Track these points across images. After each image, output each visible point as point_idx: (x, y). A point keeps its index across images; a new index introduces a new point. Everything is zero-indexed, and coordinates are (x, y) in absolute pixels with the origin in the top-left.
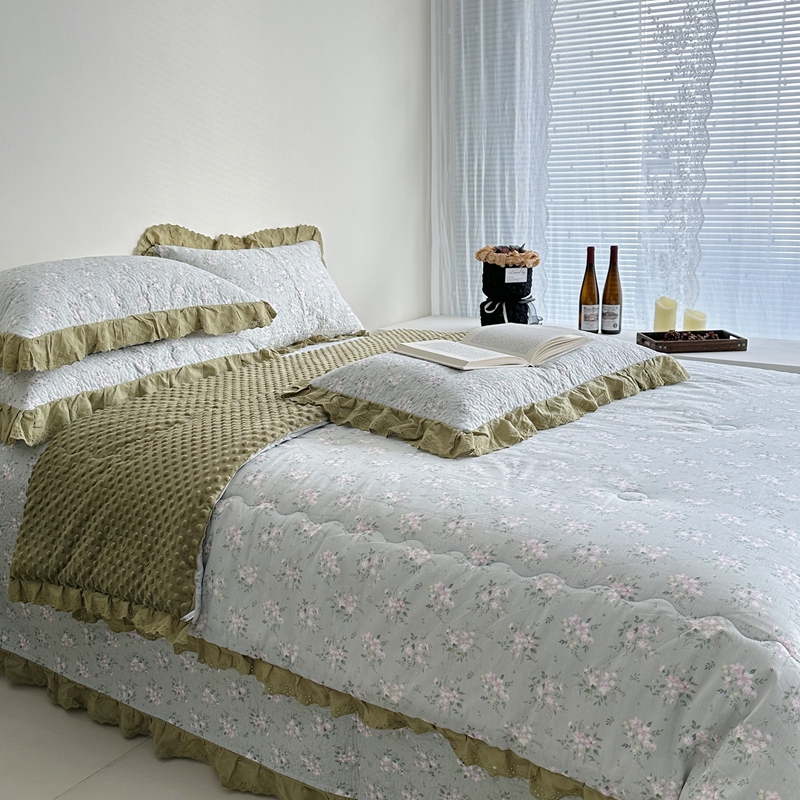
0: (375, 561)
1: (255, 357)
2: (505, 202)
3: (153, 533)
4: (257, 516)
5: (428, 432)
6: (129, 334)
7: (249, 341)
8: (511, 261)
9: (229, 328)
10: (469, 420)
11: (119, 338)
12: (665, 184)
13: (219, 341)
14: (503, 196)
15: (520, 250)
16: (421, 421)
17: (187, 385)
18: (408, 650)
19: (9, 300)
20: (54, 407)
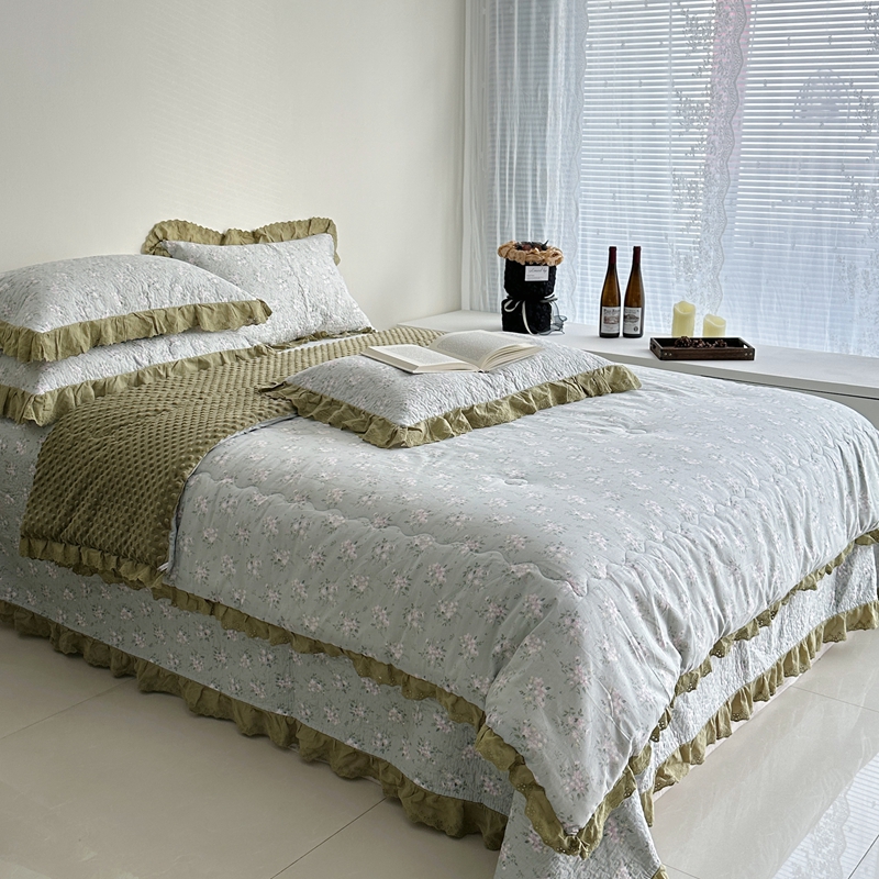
0: (304, 524)
1: (249, 353)
2: (536, 192)
3: (137, 500)
4: (219, 488)
5: (372, 426)
6: (130, 330)
7: (242, 339)
8: (531, 258)
9: (224, 324)
10: (407, 417)
11: (121, 333)
13: (215, 337)
14: (534, 187)
15: (543, 247)
16: (370, 417)
17: (180, 377)
18: (324, 591)
19: (24, 297)
20: (62, 392)
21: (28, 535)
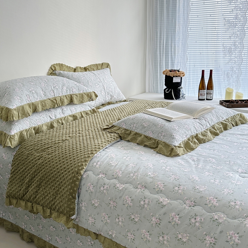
0: (147, 202)
1: (91, 112)
2: (172, 54)
4: (98, 180)
5: (160, 146)
6: (47, 105)
7: (88, 106)
8: (175, 75)
9: (82, 101)
10: (175, 141)
11: (44, 107)
12: (229, 48)
13: (78, 106)
14: (171, 52)
15: (178, 71)
16: (157, 141)
17: (68, 123)
18: (161, 238)
20: (21, 133)
21: (9, 196)
